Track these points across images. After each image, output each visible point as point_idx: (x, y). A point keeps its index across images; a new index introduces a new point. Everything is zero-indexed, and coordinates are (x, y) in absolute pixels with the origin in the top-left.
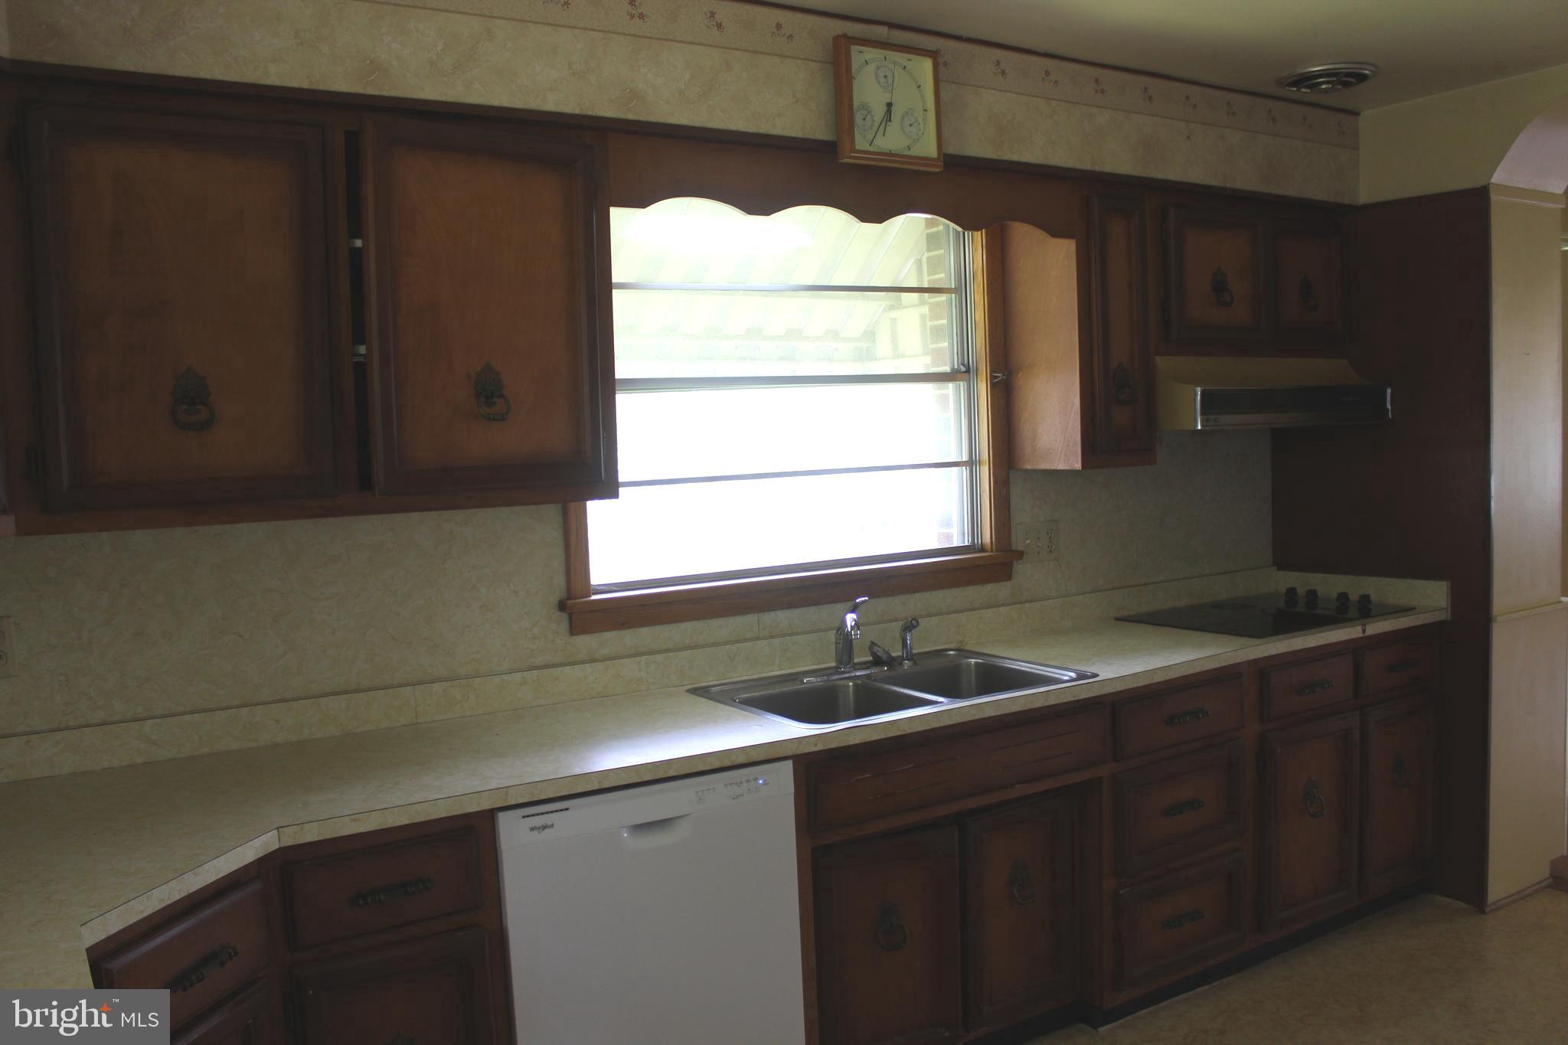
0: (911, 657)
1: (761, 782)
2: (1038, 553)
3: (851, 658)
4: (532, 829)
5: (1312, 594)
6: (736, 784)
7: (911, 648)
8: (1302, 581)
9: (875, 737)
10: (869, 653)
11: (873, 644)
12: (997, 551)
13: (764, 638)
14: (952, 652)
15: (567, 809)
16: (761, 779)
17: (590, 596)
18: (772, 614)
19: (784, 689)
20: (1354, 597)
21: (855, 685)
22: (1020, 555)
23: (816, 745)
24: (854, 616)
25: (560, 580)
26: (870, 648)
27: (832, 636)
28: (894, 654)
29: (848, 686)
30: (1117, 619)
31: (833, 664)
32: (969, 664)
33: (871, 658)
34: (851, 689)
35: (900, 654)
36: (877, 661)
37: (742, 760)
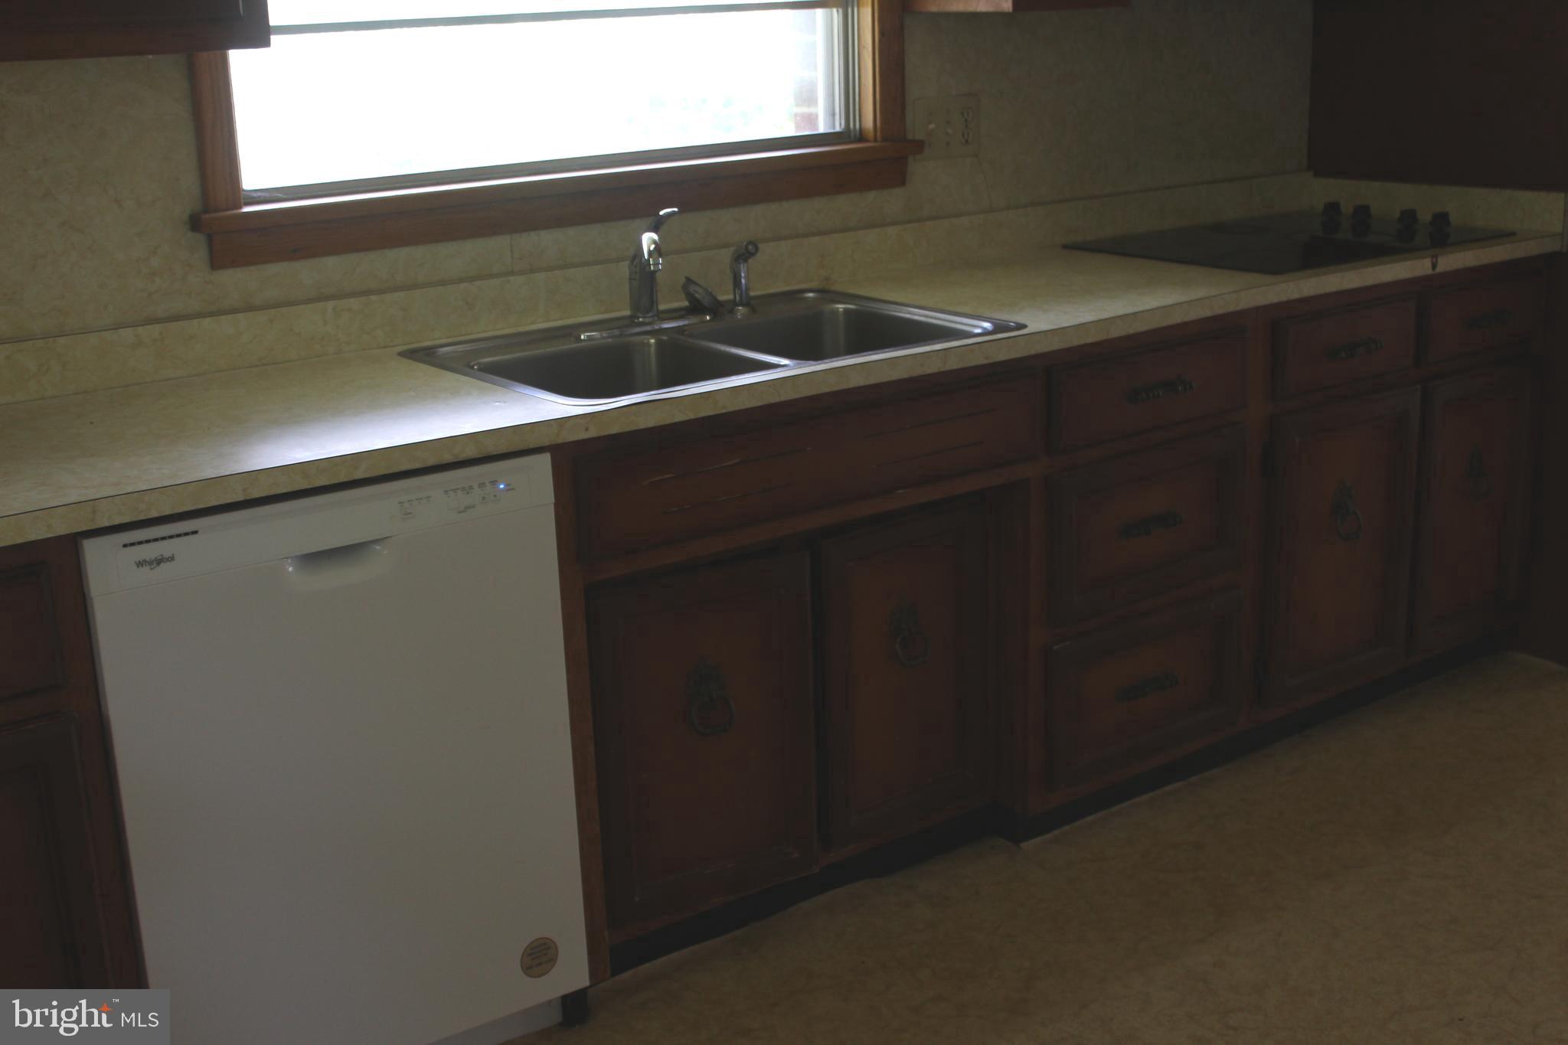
0: (748, 302)
1: (502, 486)
2: (948, 144)
3: (653, 302)
4: (140, 564)
5: (1363, 211)
6: (463, 489)
7: (747, 289)
8: (1348, 192)
9: (679, 417)
10: (683, 296)
11: (689, 280)
12: (884, 139)
13: (522, 273)
14: (811, 295)
15: (195, 532)
16: (502, 483)
17: (241, 208)
18: (533, 236)
19: (548, 350)
20: (1425, 217)
21: (659, 343)
22: (919, 146)
23: (587, 429)
24: (655, 236)
25: (189, 182)
26: (685, 287)
27: (624, 268)
28: (722, 298)
29: (649, 345)
30: (1065, 247)
31: (627, 313)
32: (835, 312)
33: (686, 303)
34: (653, 350)
35: (731, 297)
36: (696, 308)
37: (471, 452)
